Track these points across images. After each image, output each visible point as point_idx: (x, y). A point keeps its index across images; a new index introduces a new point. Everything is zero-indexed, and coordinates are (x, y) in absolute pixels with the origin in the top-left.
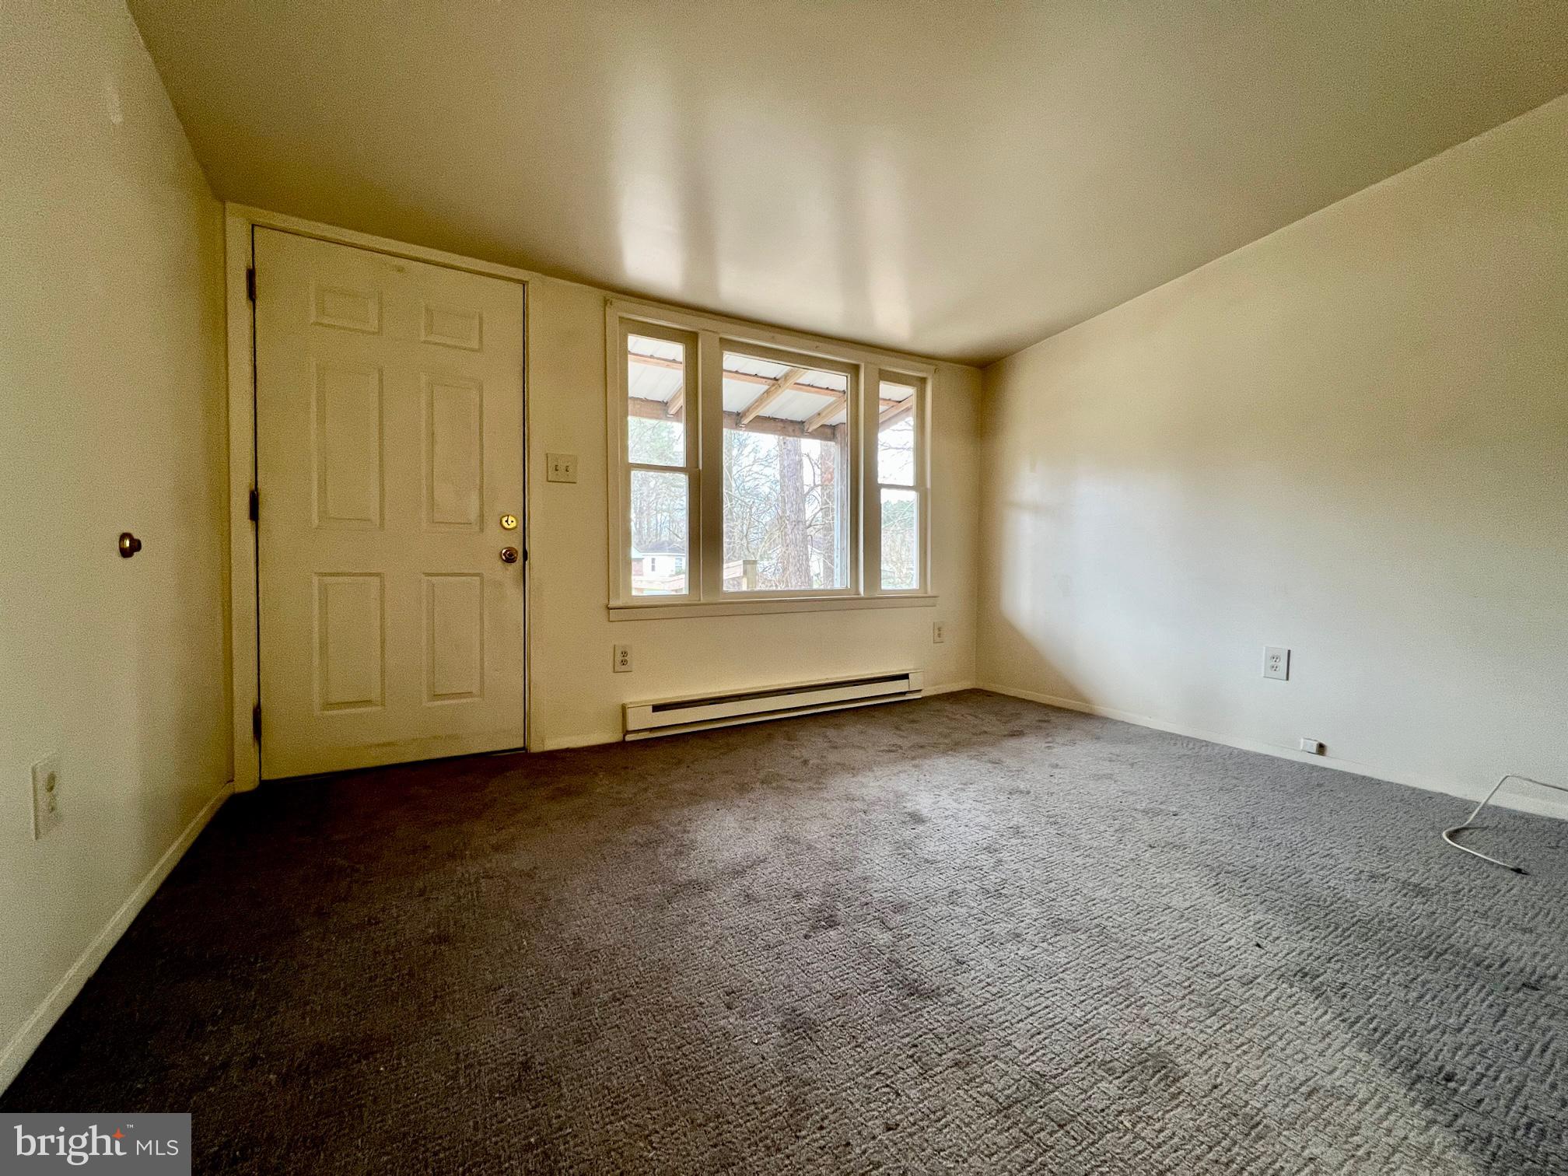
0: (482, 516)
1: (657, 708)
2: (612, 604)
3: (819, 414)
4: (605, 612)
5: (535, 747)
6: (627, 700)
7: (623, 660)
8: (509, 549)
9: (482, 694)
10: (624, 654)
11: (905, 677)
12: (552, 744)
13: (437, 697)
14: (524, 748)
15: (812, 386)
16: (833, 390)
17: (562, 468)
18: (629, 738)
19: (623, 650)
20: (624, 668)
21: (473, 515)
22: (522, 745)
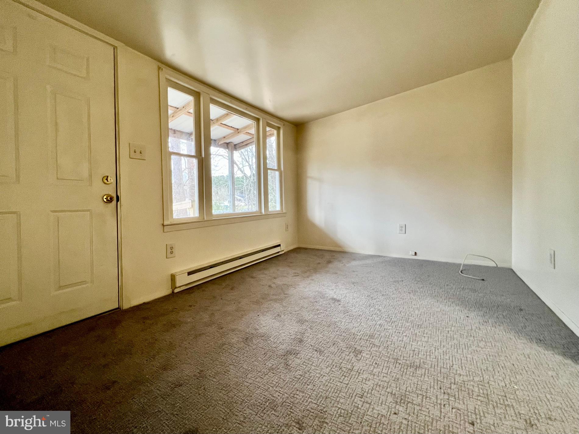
0: (90, 176)
1: (190, 273)
2: (165, 223)
3: (224, 137)
4: (162, 227)
5: (126, 306)
6: (173, 272)
7: (170, 251)
8: (108, 195)
9: (92, 282)
10: (172, 248)
11: (279, 245)
12: (136, 302)
13: (60, 288)
14: (118, 308)
15: (226, 125)
16: (233, 128)
17: (138, 152)
18: (176, 291)
19: (171, 246)
20: (172, 255)
21: (86, 174)
22: (117, 306)
